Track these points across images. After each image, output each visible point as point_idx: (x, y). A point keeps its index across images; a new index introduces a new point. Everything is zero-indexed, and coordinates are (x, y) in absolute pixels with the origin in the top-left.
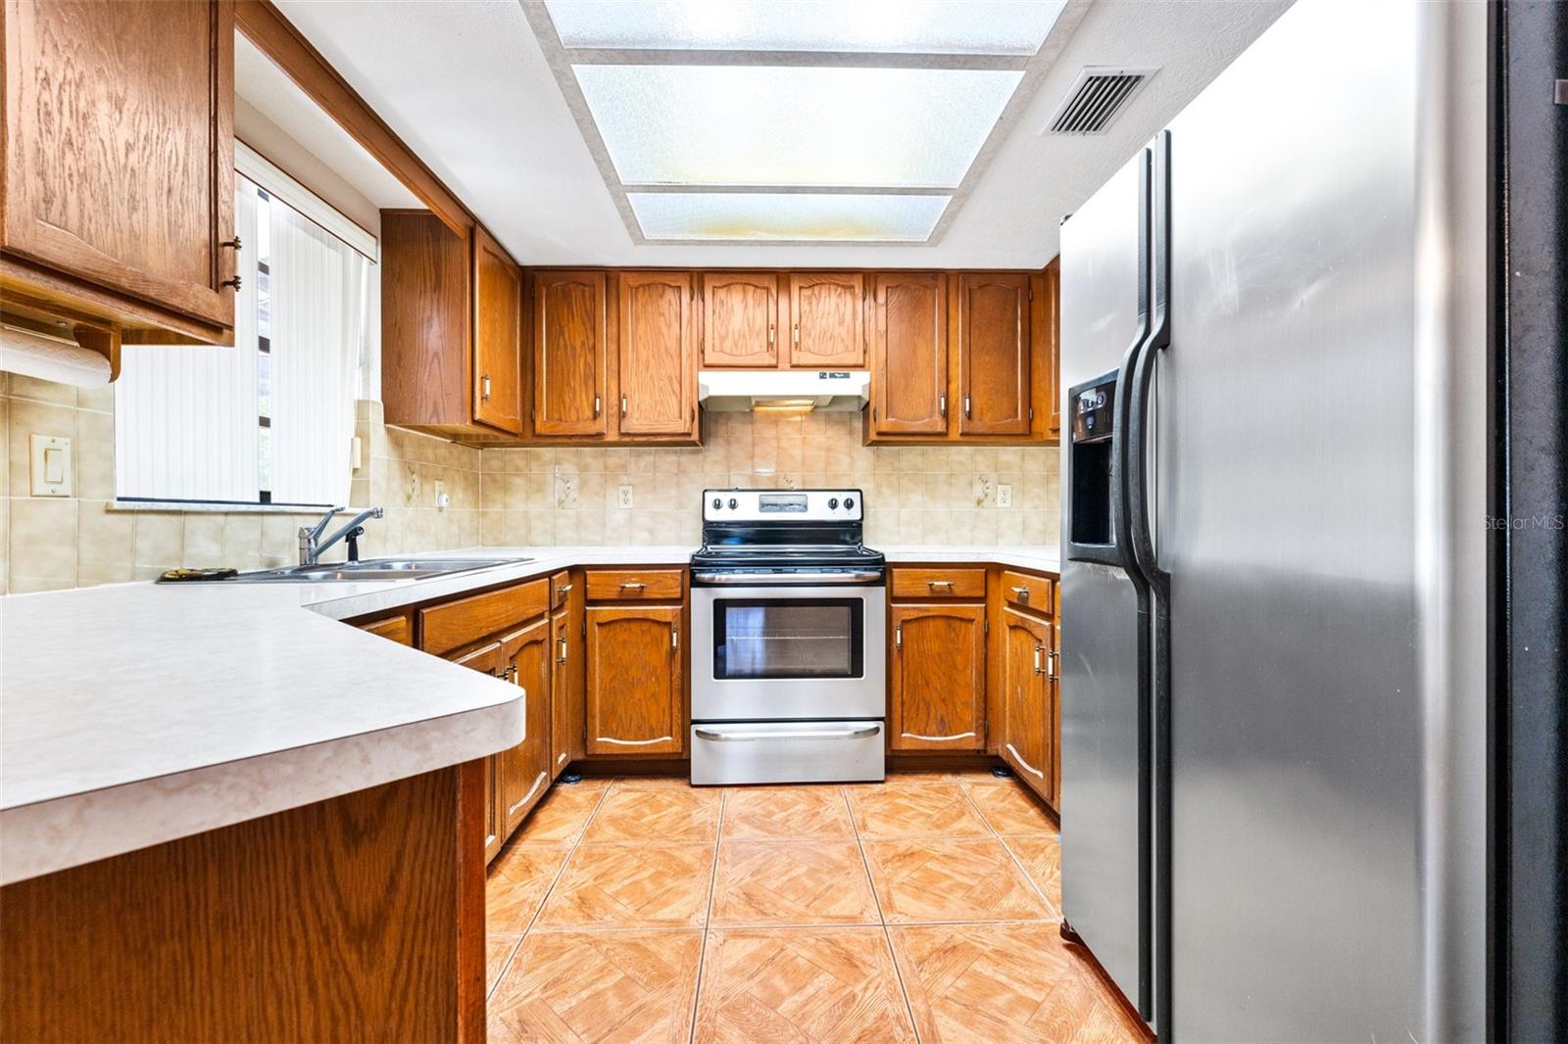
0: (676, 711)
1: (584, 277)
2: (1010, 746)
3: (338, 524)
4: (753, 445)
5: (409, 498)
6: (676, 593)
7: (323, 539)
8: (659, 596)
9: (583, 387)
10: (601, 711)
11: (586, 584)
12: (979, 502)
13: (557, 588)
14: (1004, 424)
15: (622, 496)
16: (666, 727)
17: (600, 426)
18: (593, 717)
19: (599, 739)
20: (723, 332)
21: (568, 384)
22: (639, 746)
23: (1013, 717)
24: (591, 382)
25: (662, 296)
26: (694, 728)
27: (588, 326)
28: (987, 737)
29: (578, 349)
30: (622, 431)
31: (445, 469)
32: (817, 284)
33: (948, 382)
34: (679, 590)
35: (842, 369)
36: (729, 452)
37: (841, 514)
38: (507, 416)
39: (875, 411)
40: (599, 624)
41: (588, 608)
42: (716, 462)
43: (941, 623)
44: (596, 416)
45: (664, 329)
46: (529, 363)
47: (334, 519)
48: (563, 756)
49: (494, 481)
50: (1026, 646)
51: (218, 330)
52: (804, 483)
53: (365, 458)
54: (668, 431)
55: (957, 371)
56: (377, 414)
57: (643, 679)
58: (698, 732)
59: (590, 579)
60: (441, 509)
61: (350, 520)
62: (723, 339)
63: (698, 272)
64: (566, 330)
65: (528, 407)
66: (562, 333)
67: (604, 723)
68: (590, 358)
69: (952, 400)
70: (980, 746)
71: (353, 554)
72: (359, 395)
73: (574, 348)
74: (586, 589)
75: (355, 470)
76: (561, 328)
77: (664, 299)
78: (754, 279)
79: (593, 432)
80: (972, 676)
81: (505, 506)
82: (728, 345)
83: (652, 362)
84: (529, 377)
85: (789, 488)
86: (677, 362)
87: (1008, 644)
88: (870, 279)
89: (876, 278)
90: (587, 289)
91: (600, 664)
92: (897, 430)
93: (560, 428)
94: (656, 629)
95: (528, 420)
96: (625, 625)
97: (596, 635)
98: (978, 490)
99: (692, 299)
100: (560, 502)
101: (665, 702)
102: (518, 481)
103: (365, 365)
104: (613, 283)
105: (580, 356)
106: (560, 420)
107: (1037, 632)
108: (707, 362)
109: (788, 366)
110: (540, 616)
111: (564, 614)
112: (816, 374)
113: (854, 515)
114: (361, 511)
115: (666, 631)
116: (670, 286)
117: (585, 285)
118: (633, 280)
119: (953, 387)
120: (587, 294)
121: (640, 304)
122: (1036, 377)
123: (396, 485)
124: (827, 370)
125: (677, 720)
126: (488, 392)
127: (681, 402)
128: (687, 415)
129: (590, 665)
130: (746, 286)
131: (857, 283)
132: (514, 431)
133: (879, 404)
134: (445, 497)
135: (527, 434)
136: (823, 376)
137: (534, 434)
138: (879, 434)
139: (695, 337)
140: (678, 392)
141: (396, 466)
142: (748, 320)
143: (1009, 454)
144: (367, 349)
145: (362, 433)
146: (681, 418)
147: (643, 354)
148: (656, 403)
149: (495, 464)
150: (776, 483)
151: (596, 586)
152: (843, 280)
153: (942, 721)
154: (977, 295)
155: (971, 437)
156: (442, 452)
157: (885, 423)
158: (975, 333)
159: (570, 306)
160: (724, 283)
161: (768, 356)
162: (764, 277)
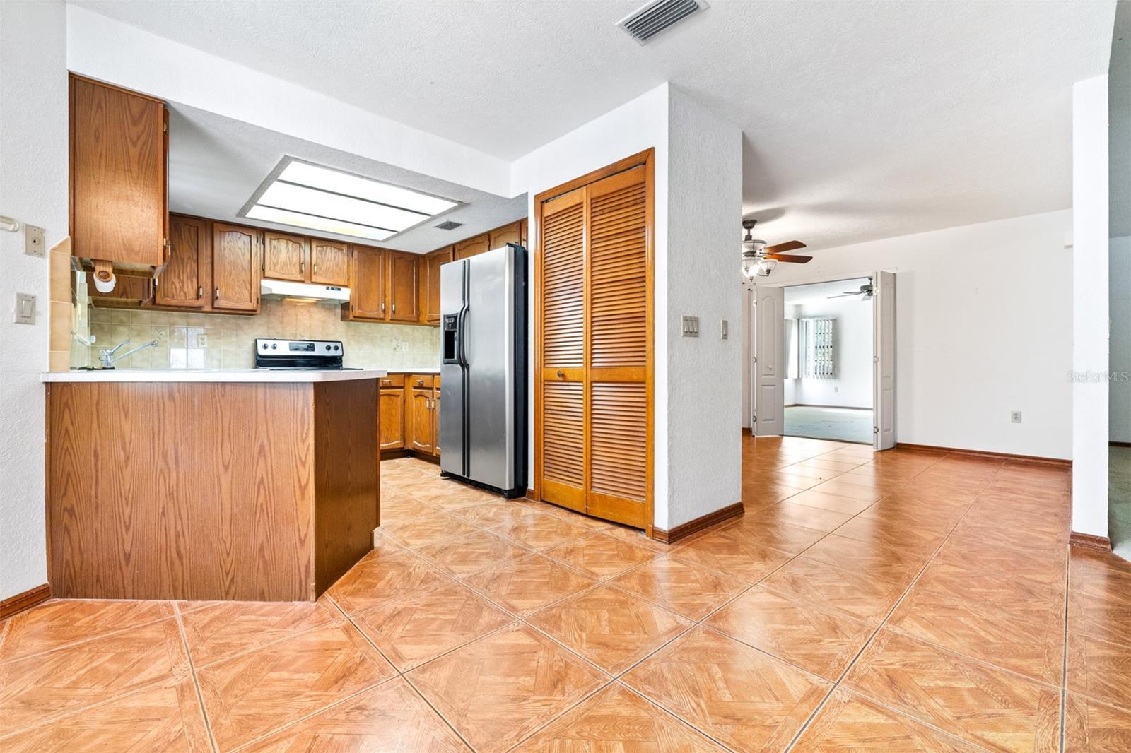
1: (191, 222)
2: (415, 442)
4: (283, 317)
9: (189, 282)
12: (395, 349)
14: (407, 317)
20: (275, 261)
23: (416, 430)
24: (195, 279)
25: (239, 239)
27: (194, 249)
28: (404, 442)
29: (186, 260)
30: (215, 306)
32: (325, 246)
33: (385, 297)
35: (338, 287)
37: (332, 353)
39: (352, 307)
42: (261, 324)
43: (386, 397)
44: (198, 297)
45: (241, 256)
49: (102, 328)
50: (422, 402)
52: (311, 337)
54: (242, 309)
55: (389, 292)
62: (275, 265)
63: (261, 230)
64: (177, 248)
68: (194, 265)
69: (387, 305)
70: (401, 446)
73: (183, 259)
76: (174, 247)
77: (241, 240)
78: (292, 238)
79: (195, 305)
80: (399, 418)
82: (278, 268)
83: (233, 272)
86: (249, 273)
87: (414, 403)
88: (351, 246)
89: (353, 248)
90: (192, 228)
92: (363, 316)
93: (173, 302)
95: (151, 296)
98: (394, 344)
99: (257, 242)
104: (210, 227)
105: (187, 264)
106: (173, 297)
107: (427, 395)
108: (266, 275)
109: (310, 282)
112: (325, 287)
113: (338, 353)
116: (244, 234)
117: (190, 226)
118: (221, 227)
119: (387, 299)
120: (192, 231)
121: (225, 240)
122: (421, 298)
124: (329, 286)
127: (251, 294)
128: (254, 301)
130: (288, 241)
131: (345, 248)
133: (355, 304)
136: (328, 288)
138: (355, 317)
139: (259, 262)
140: (249, 289)
142: (289, 257)
143: (408, 328)
146: (251, 302)
147: (228, 267)
148: (236, 293)
152: (339, 246)
153: (387, 437)
154: (397, 261)
155: (394, 321)
157: (357, 312)
158: (397, 277)
159: (180, 236)
160: (276, 237)
161: (299, 276)
162: (298, 238)
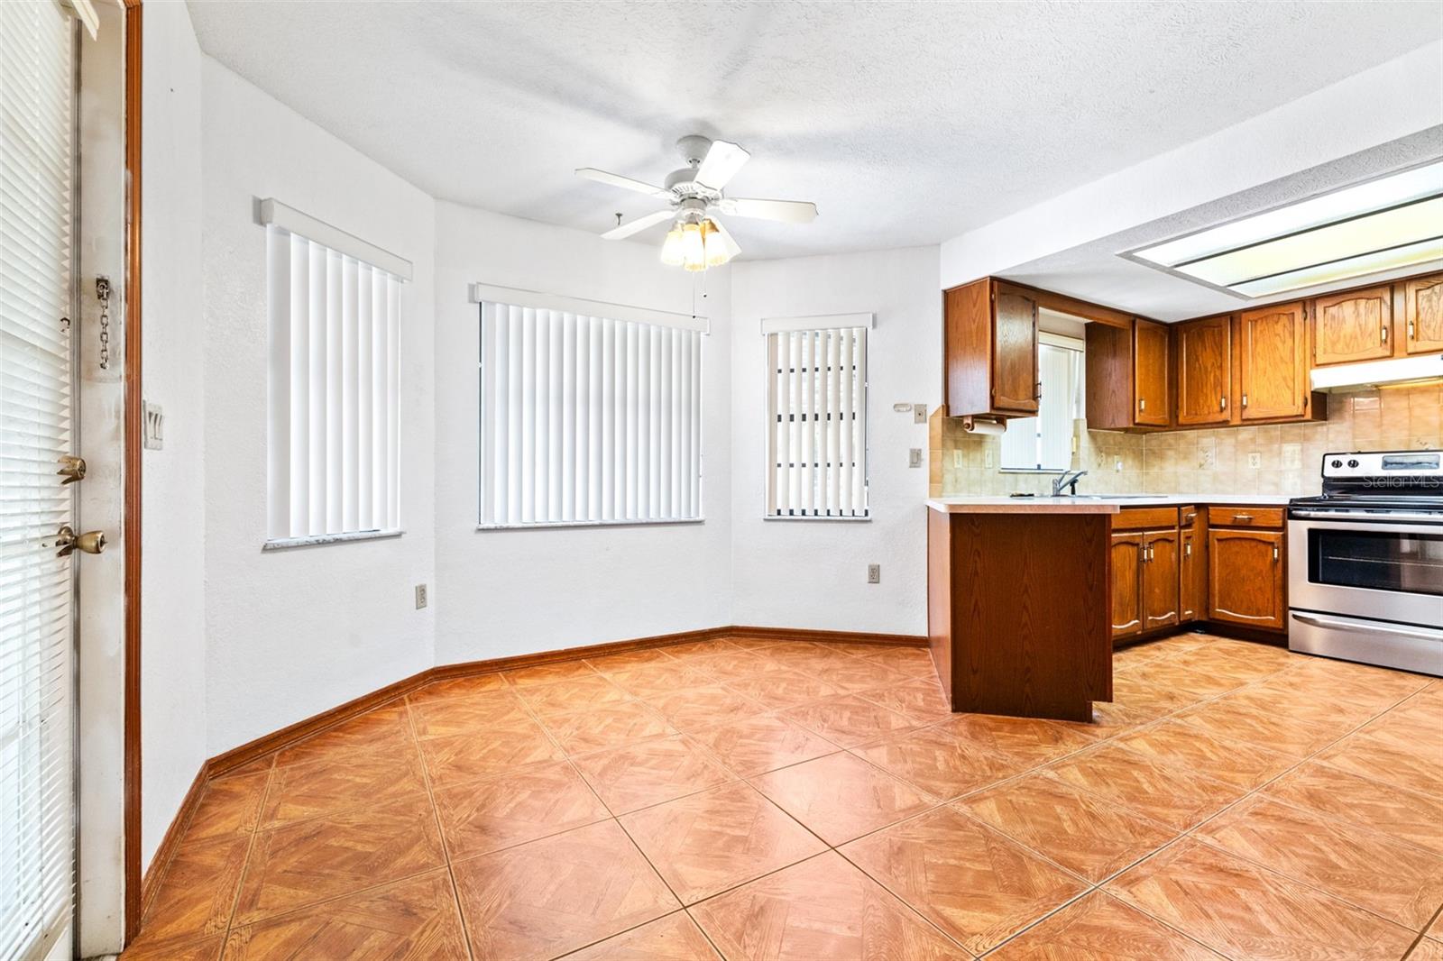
0: (1278, 601)
1: (1215, 323)
3: (1067, 478)
4: (1379, 415)
5: (1100, 465)
6: (1279, 523)
7: (1062, 484)
8: (1264, 525)
9: (1213, 392)
10: (1219, 592)
11: (1208, 514)
13: (1184, 515)
15: (1250, 460)
16: (1270, 610)
17: (1226, 415)
18: (1214, 596)
19: (1218, 610)
20: (1334, 338)
21: (1202, 392)
22: (1248, 619)
24: (1219, 388)
25: (1277, 323)
26: (1291, 613)
27: (1217, 353)
29: (1209, 369)
30: (1244, 418)
31: (1120, 449)
32: (1437, 284)
34: (1281, 521)
36: (1354, 423)
38: (1161, 417)
40: (1218, 540)
41: (1210, 530)
44: (1222, 409)
45: (1280, 345)
46: (1175, 383)
47: (1066, 476)
48: (1190, 612)
49: (1154, 453)
51: (1033, 412)
53: (1078, 447)
54: (1283, 415)
56: (1084, 425)
57: (1252, 577)
58: (1294, 616)
59: (1211, 512)
60: (1118, 471)
61: (1073, 476)
62: (1334, 344)
63: (1311, 300)
64: (1201, 357)
65: (1174, 408)
66: (1197, 360)
67: (1220, 601)
68: (1218, 373)
71: (1073, 492)
72: (1074, 417)
73: (1206, 368)
74: (1208, 518)
75: (1073, 453)
76: (1197, 356)
77: (1280, 323)
78: (1366, 294)
79: (1221, 420)
81: (1161, 468)
82: (1340, 346)
83: (1269, 368)
84: (1175, 391)
85: (1424, 449)
86: (1291, 366)
90: (1216, 328)
91: (1219, 564)
93: (1196, 419)
94: (1262, 547)
95: (1174, 416)
96: (1238, 542)
97: (1216, 548)
99: (1305, 319)
100: (1201, 466)
101: (1269, 595)
102: (1171, 453)
103: (1078, 402)
104: (1237, 321)
105: (1211, 373)
106: (1196, 414)
108: (1318, 363)
109: (1405, 354)
110: (1173, 528)
111: (1190, 530)
112: (1436, 357)
114: (1078, 472)
115: (1270, 548)
116: (1284, 314)
117: (1214, 327)
118: (1251, 316)
120: (1216, 332)
121: (1258, 332)
123: (1093, 459)
125: (1279, 607)
126: (1143, 407)
127: (1294, 393)
128: (1300, 402)
129: (1211, 563)
130: (1359, 301)
132: (1162, 424)
134: (1120, 464)
135: (1173, 423)
137: (1178, 425)
139: (1307, 347)
140: (1291, 386)
141: (1092, 450)
142: (1360, 325)
144: (1079, 394)
145: (1076, 435)
146: (1295, 404)
147: (1261, 364)
148: (1272, 397)
149: (1154, 443)
150: (1409, 446)
151: (1215, 517)
156: (1119, 438)
159: (1203, 342)
160: (1334, 302)
161: (1380, 349)
162: (1376, 290)
